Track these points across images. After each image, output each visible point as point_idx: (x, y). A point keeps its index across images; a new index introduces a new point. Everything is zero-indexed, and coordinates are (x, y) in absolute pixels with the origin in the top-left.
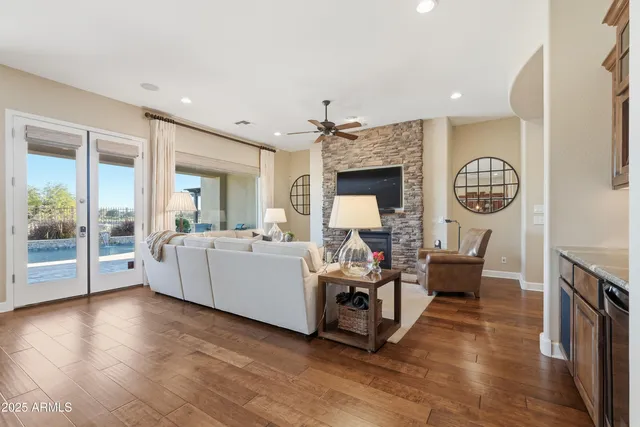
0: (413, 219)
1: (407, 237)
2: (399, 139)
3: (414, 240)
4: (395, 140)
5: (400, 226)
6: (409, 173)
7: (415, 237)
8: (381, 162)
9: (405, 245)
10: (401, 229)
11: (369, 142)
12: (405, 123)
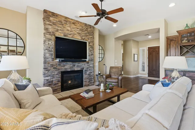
0: (91, 64)
1: (89, 71)
2: (87, 31)
3: (92, 72)
4: (85, 30)
5: (87, 67)
6: (90, 46)
7: (92, 71)
8: (80, 38)
9: (89, 75)
10: (87, 68)
11: (75, 27)
12: (89, 25)
